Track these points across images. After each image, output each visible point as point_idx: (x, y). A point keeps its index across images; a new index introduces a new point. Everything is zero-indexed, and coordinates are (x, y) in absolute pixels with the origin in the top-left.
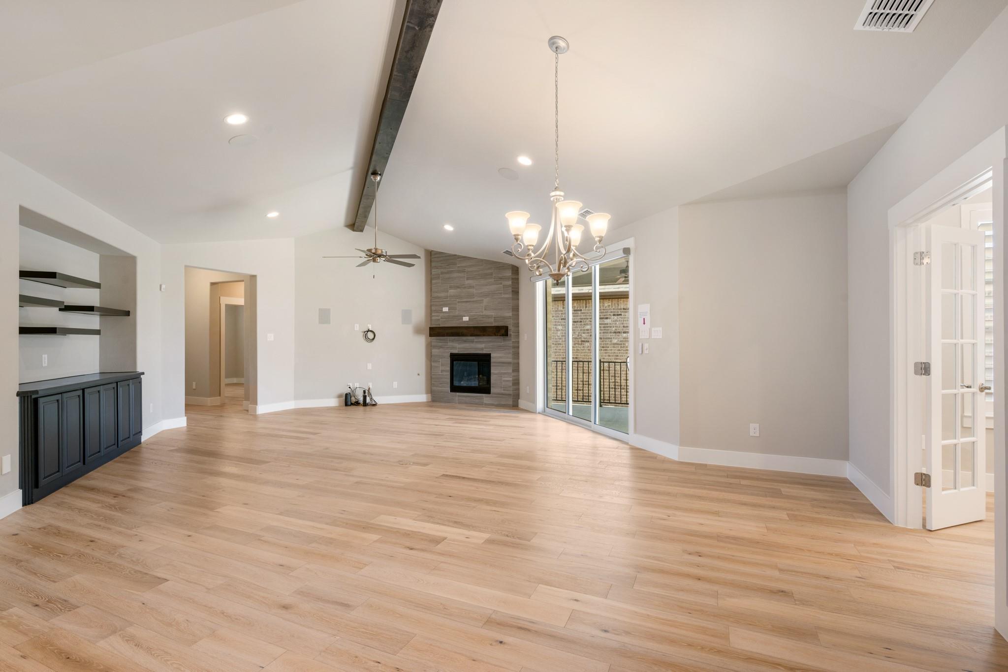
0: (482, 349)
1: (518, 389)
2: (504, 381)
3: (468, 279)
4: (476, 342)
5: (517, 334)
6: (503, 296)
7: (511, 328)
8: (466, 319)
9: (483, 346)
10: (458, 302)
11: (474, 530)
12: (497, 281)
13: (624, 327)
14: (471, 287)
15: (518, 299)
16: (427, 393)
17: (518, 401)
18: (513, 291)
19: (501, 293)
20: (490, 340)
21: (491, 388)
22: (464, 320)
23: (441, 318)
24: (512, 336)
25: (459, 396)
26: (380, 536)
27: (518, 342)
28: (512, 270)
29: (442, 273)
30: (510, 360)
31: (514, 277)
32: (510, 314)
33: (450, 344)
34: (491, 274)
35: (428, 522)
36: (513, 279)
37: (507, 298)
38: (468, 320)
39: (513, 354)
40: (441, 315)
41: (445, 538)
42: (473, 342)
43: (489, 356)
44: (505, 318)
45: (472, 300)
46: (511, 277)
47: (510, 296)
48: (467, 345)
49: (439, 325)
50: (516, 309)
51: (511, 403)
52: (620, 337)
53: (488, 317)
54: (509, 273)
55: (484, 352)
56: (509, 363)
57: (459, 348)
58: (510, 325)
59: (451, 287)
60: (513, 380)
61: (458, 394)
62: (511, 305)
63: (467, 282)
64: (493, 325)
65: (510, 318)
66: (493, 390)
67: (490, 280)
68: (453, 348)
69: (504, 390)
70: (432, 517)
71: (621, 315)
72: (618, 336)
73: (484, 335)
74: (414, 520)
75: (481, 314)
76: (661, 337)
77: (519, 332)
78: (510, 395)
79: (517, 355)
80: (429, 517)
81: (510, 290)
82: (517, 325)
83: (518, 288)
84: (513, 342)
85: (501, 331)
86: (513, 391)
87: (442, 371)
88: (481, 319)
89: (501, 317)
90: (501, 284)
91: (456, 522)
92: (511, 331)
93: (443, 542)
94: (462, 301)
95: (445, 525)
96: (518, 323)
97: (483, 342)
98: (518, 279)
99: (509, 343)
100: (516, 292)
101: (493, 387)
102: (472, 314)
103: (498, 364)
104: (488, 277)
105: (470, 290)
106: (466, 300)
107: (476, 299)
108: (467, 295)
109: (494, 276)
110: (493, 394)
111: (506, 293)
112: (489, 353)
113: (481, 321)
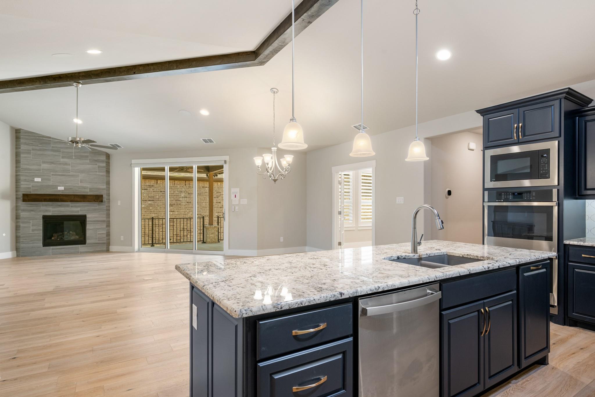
0: (78, 211)
1: (109, 239)
2: (99, 234)
3: (64, 158)
4: (71, 206)
5: (108, 201)
6: (98, 173)
7: (105, 196)
8: (61, 188)
9: (79, 209)
10: (52, 175)
12: (92, 162)
13: (149, 197)
14: (66, 164)
15: (109, 177)
16: (12, 250)
17: (109, 247)
18: (106, 171)
19: (96, 171)
20: (86, 205)
21: (87, 240)
22: (58, 189)
23: (32, 187)
24: (106, 202)
25: (52, 249)
27: (109, 206)
28: (106, 156)
29: (33, 149)
30: (105, 219)
31: (107, 161)
32: (105, 187)
33: (43, 208)
34: (87, 157)
36: (106, 162)
37: (102, 175)
39: (106, 215)
40: (32, 184)
42: (68, 206)
43: (85, 217)
44: (99, 189)
45: (67, 174)
46: (105, 161)
47: (105, 174)
48: (62, 209)
49: (30, 192)
50: (108, 183)
51: (105, 249)
52: (146, 203)
53: (85, 188)
54: (104, 158)
55: (80, 214)
56: (104, 221)
57: (52, 211)
58: (104, 193)
59: (44, 162)
60: (107, 233)
61: (51, 247)
62: (105, 180)
63: (62, 160)
64: (89, 194)
65: (103, 189)
66: (88, 241)
67: (86, 161)
68: (47, 211)
69: (99, 240)
71: (147, 189)
72: (145, 203)
73: (84, 201)
75: (77, 185)
76: (246, 204)
77: (110, 200)
78: (105, 243)
79: (108, 215)
81: (105, 169)
82: (109, 195)
83: (109, 169)
84: (106, 206)
85: (98, 199)
86: (106, 240)
87: (33, 230)
88: (77, 189)
89: (96, 188)
90: (97, 165)
92: (105, 199)
94: (56, 174)
96: (110, 193)
97: (79, 206)
98: (109, 163)
99: (103, 206)
100: (108, 172)
101: (88, 239)
102: (67, 185)
103: (93, 222)
104: (83, 158)
105: (65, 166)
106: (60, 174)
107: (71, 173)
108: (62, 170)
109: (90, 158)
110: (89, 244)
111: (101, 172)
112: (86, 215)
113: (77, 190)
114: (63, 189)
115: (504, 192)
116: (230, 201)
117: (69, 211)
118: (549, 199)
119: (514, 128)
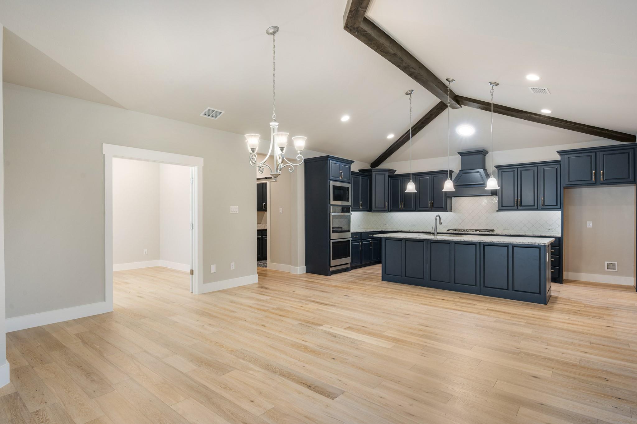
11: (326, 331)
26: (383, 334)
35: (354, 339)
41: (344, 329)
70: (351, 342)
74: (364, 342)
80: (353, 343)
91: (335, 337)
93: (346, 327)
95: (343, 336)
118: (348, 212)
119: (340, 172)
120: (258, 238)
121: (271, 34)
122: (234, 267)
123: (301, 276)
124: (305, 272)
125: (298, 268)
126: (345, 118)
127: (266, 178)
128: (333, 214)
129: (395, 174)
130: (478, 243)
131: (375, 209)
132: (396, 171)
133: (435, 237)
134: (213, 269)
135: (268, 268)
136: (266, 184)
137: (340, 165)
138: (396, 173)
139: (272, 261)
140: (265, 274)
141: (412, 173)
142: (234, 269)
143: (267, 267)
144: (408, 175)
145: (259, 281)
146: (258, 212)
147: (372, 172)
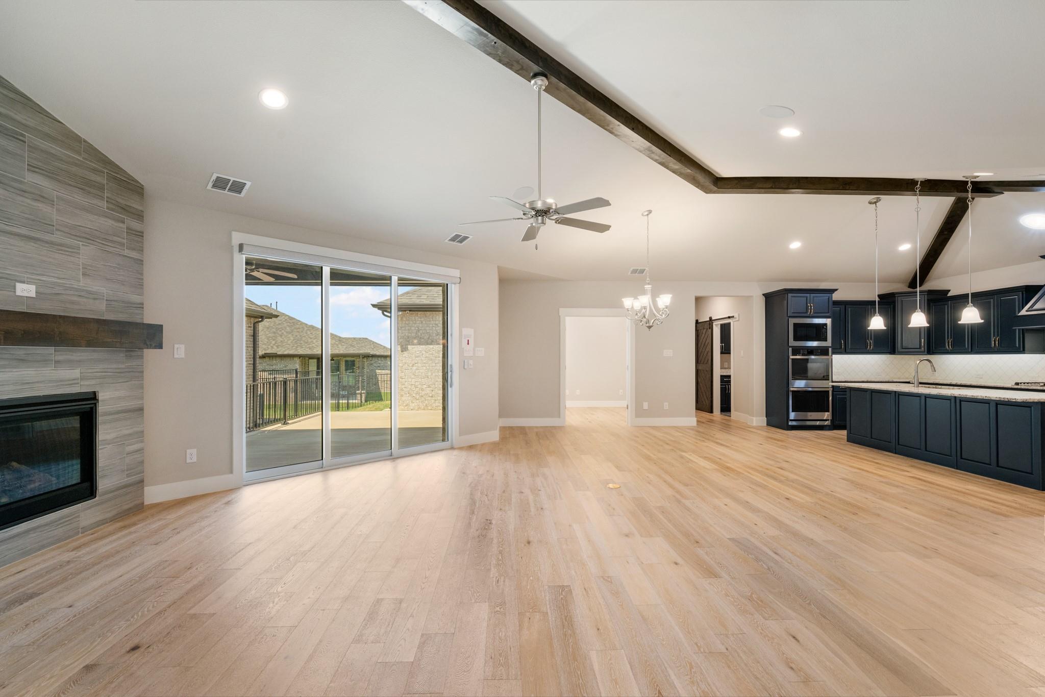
3: (32, 168)
6: (126, 252)
8: (26, 290)
9: (76, 373)
12: (112, 210)
14: (41, 197)
19: (122, 244)
20: (95, 355)
21: (98, 480)
22: (19, 293)
34: (101, 188)
37: (137, 260)
38: (33, 294)
42: (45, 361)
43: (93, 398)
44: (130, 305)
45: (47, 237)
47: (140, 256)
51: (142, 499)
53: (94, 296)
54: (140, 205)
55: (78, 390)
63: (31, 178)
64: (105, 318)
66: (100, 485)
69: (128, 476)
75: (74, 284)
76: (483, 355)
78: (143, 481)
81: (140, 243)
85: (152, 337)
88: (75, 299)
89: (123, 302)
90: (123, 222)
97: (77, 362)
99: (138, 362)
101: (101, 478)
102: (44, 278)
103: (116, 416)
104: (92, 190)
105: (40, 205)
106: (23, 231)
107: (57, 237)
108: (28, 219)
109: (109, 195)
110: (106, 493)
111: (133, 249)
112: (94, 393)
113: (73, 303)
114: (34, 295)
115: (802, 349)
116: (461, 350)
117: (50, 381)
118: (827, 354)
119: (807, 307)
120: (721, 385)
121: (645, 216)
122: (667, 406)
123: (757, 428)
124: (766, 425)
125: (754, 418)
126: (795, 245)
127: (729, 317)
128: (792, 357)
129: (948, 295)
130: (953, 398)
131: (900, 350)
132: (949, 291)
133: (916, 388)
134: (646, 406)
135: (732, 418)
136: (729, 324)
137: (808, 298)
138: (950, 294)
139: (735, 411)
140: (729, 425)
141: (972, 293)
142: (667, 408)
143: (730, 416)
144: (965, 296)
145: (697, 424)
146: (722, 355)
147: (896, 298)
